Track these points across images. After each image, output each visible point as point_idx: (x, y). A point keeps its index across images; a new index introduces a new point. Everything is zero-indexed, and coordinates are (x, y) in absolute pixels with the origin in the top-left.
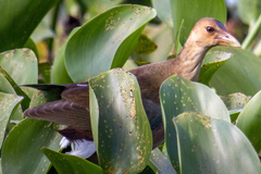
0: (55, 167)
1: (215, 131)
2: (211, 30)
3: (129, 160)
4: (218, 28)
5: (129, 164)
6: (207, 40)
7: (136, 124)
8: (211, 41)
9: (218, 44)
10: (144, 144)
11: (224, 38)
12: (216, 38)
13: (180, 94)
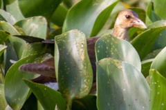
0: (34, 93)
1: (124, 70)
2: (129, 17)
3: (79, 88)
4: (133, 16)
5: (79, 91)
6: (126, 23)
7: (84, 65)
8: (129, 24)
9: (133, 26)
10: (88, 78)
11: (137, 22)
12: (132, 22)
13: (110, 47)
